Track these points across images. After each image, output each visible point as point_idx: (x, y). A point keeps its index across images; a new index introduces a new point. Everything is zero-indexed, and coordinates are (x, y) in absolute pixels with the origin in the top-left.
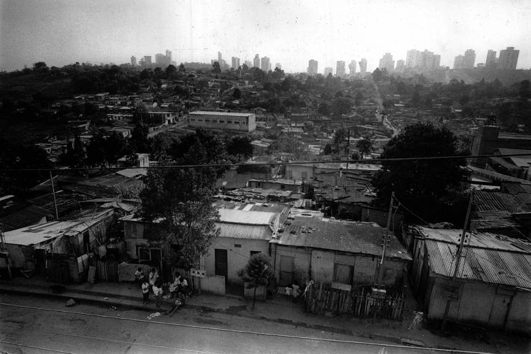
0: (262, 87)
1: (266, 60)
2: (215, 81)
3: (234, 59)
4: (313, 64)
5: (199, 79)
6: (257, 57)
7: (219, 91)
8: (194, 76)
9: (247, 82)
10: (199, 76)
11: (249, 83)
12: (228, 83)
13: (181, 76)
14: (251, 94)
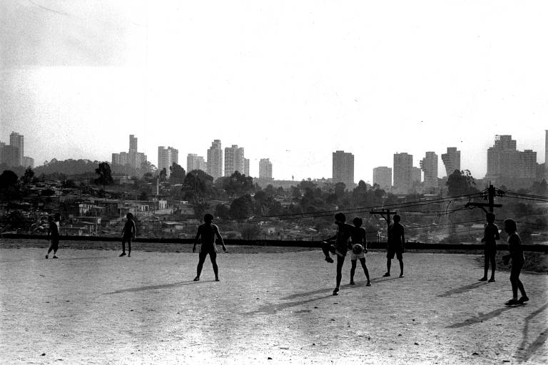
0: (191, 212)
1: (235, 154)
2: (97, 203)
3: (162, 152)
4: (343, 161)
5: (63, 199)
6: (216, 144)
7: (99, 221)
8: (53, 193)
9: (163, 203)
10: (65, 193)
11: (168, 206)
12: (120, 206)
13: (28, 192)
14: (165, 226)
